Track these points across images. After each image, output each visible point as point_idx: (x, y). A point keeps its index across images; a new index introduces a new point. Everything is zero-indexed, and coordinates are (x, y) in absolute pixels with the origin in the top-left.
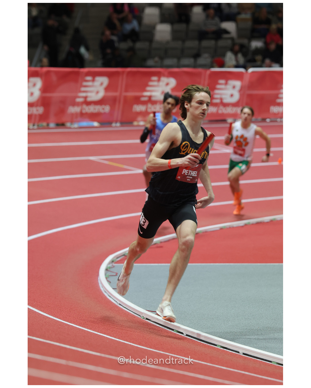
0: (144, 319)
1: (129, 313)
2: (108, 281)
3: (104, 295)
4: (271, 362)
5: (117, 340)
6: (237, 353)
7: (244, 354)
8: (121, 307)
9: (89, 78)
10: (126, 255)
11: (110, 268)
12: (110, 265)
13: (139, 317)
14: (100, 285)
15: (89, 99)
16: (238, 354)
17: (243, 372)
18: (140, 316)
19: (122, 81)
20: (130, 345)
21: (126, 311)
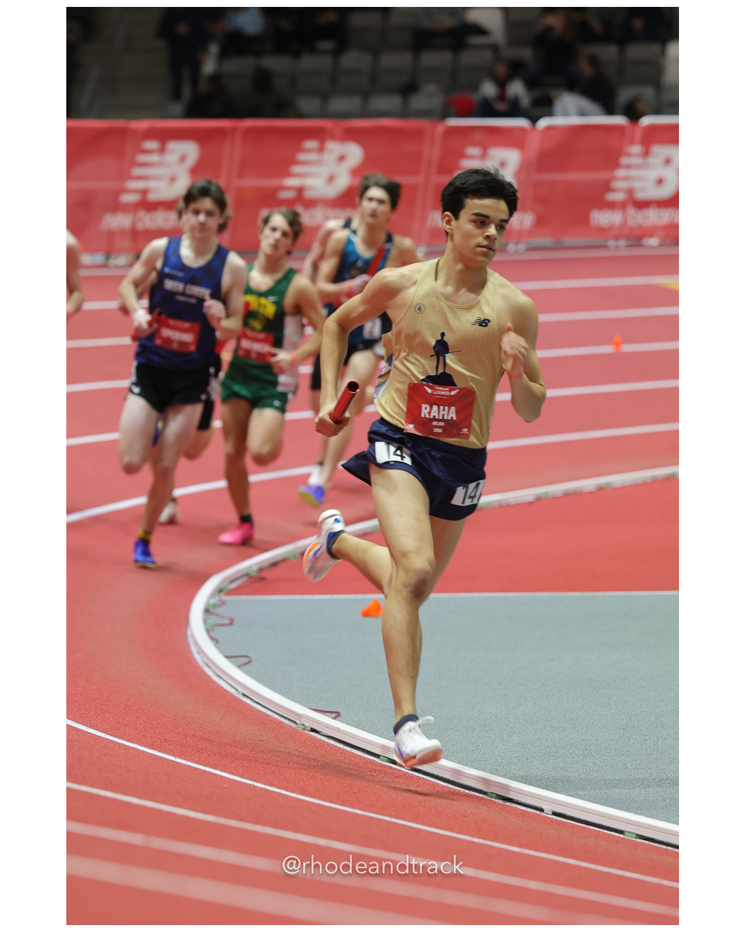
0: (304, 729)
1: (269, 716)
2: (212, 638)
3: (204, 673)
4: (622, 832)
5: (248, 782)
6: (538, 812)
7: (555, 814)
8: (249, 701)
9: (151, 145)
10: (252, 574)
11: (215, 606)
12: (214, 601)
13: (293, 725)
14: (193, 648)
15: (152, 197)
16: (543, 814)
17: (562, 859)
18: (295, 722)
19: (233, 151)
20: (280, 794)
21: (260, 711)
